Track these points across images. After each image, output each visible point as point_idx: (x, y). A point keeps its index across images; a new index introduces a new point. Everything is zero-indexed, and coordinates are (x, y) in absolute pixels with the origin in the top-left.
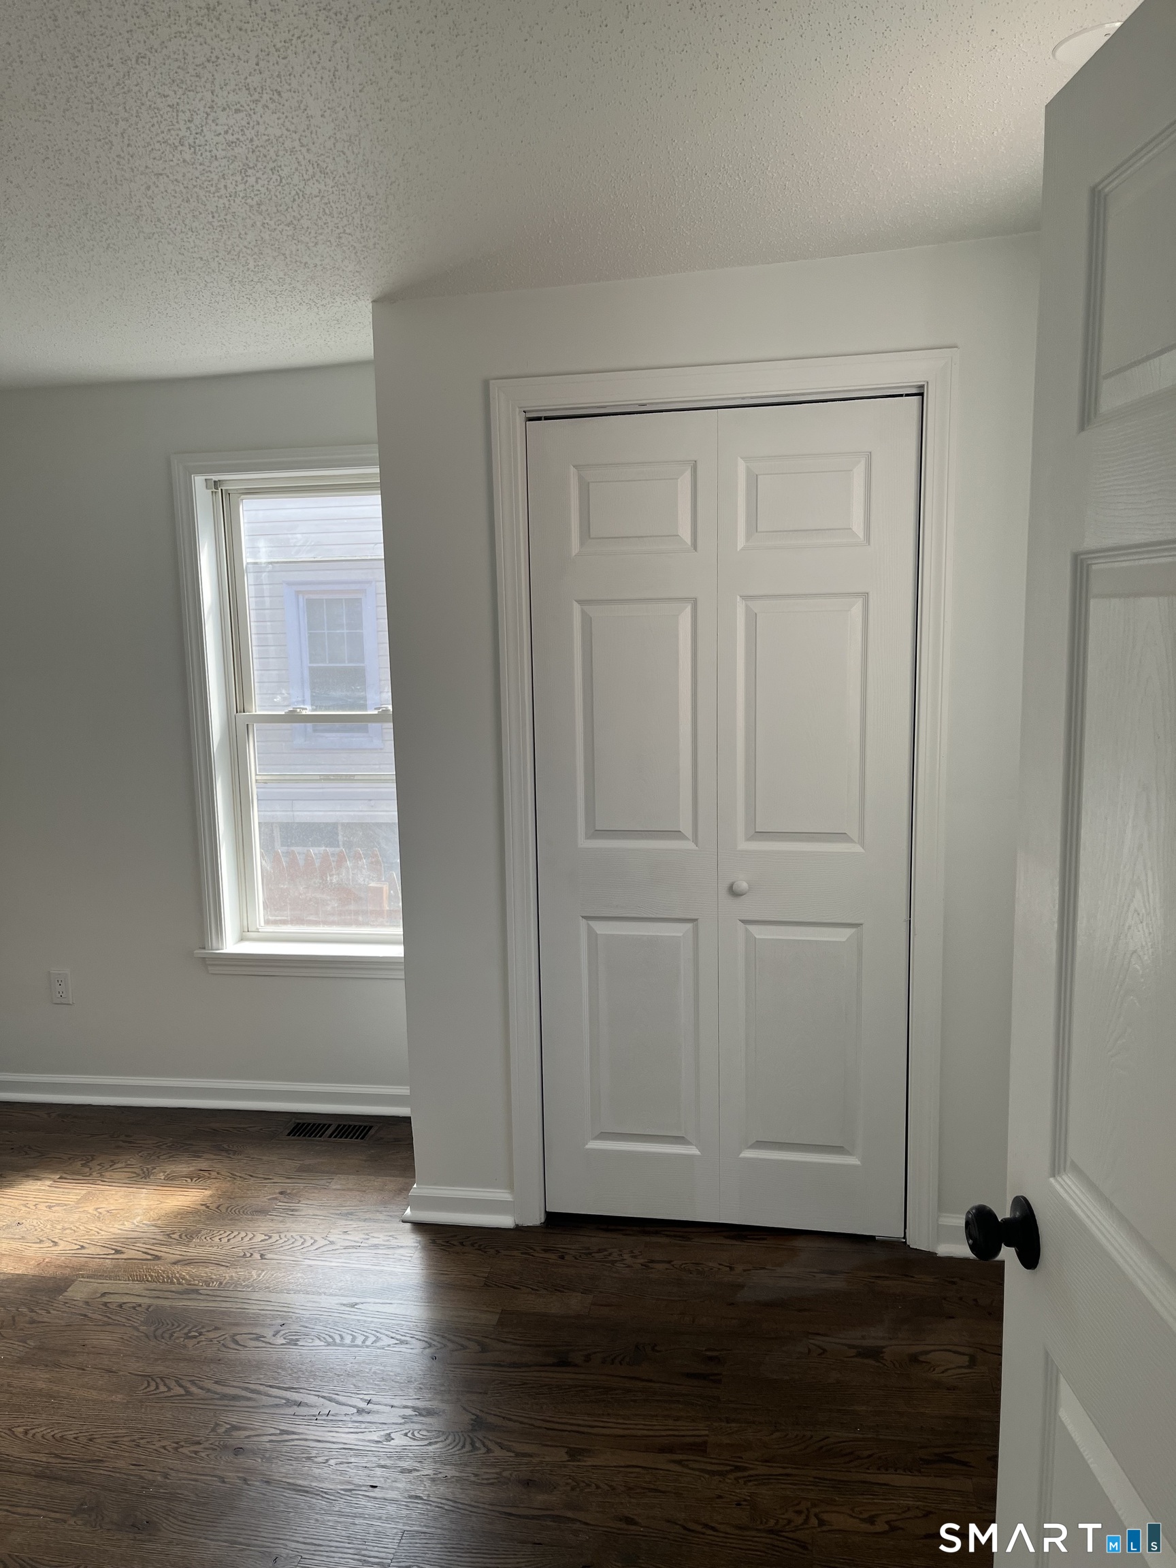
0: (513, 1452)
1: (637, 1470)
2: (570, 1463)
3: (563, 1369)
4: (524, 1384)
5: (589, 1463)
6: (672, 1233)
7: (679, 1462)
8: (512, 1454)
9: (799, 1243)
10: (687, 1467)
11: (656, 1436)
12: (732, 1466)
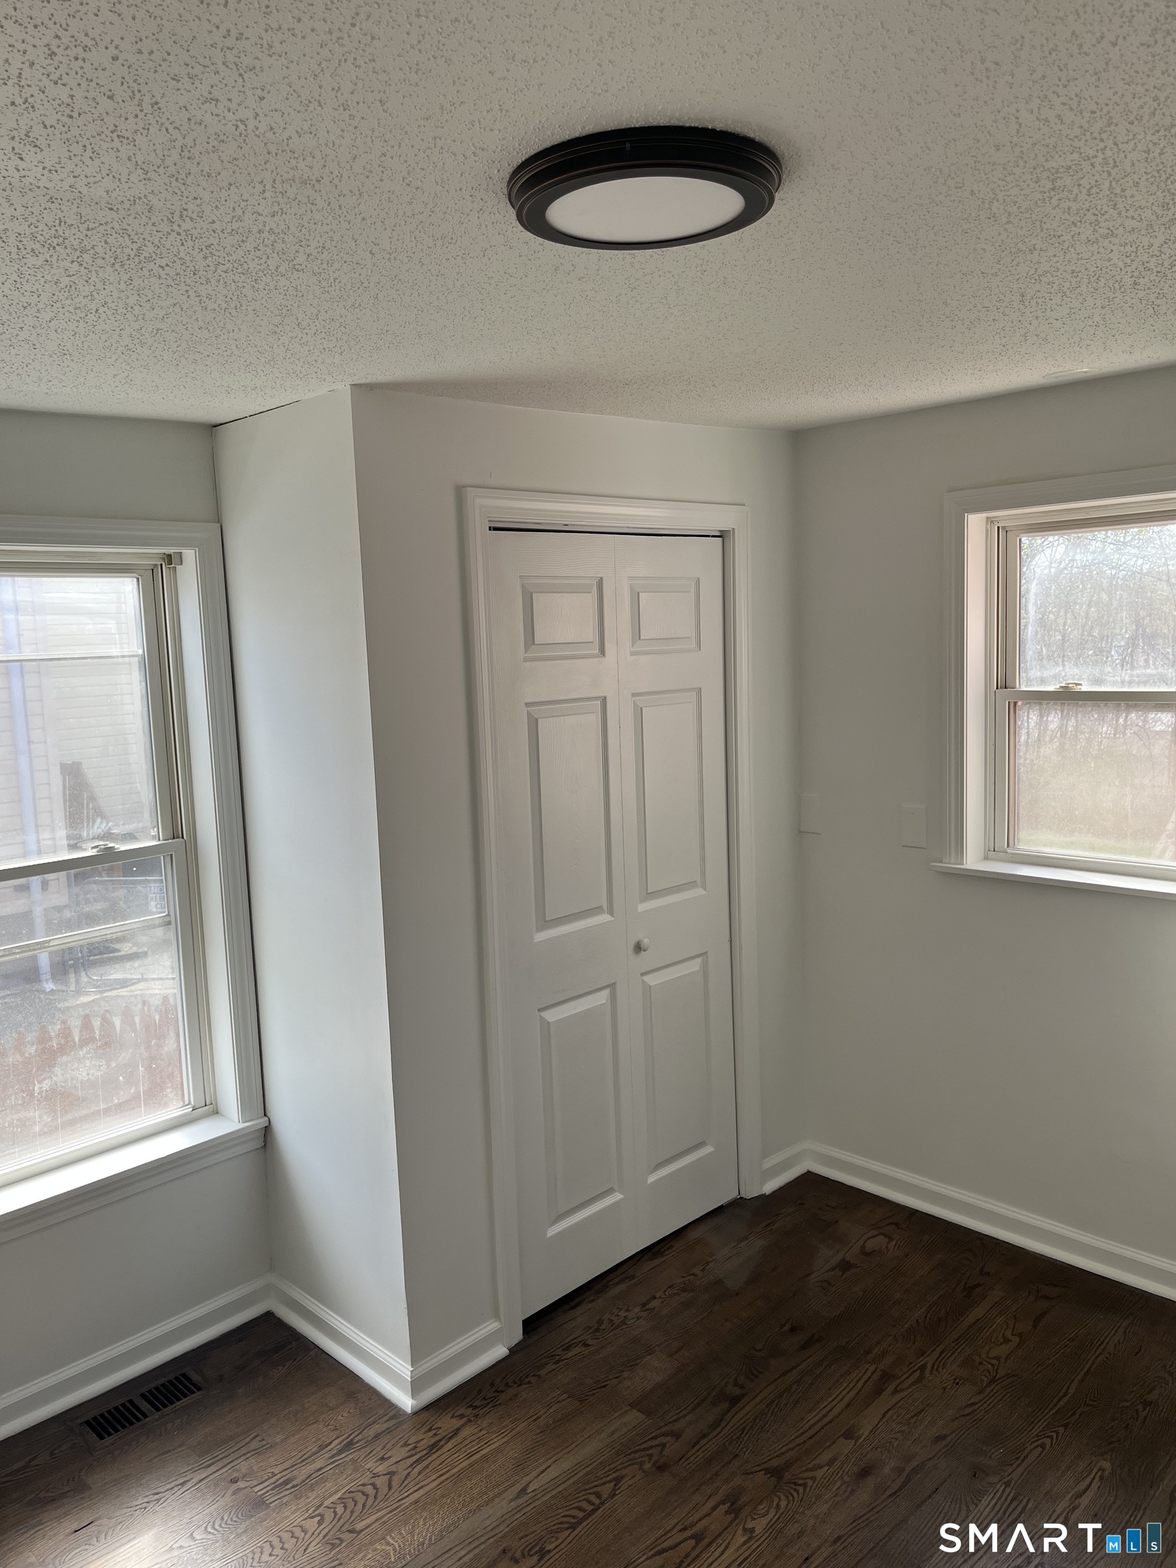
0: (824, 1466)
1: (890, 1413)
2: (859, 1442)
3: (741, 1404)
4: (743, 1430)
5: (866, 1433)
6: (617, 1280)
7: (896, 1391)
8: (826, 1468)
9: (694, 1234)
10: (903, 1390)
11: (860, 1391)
12: (917, 1370)
